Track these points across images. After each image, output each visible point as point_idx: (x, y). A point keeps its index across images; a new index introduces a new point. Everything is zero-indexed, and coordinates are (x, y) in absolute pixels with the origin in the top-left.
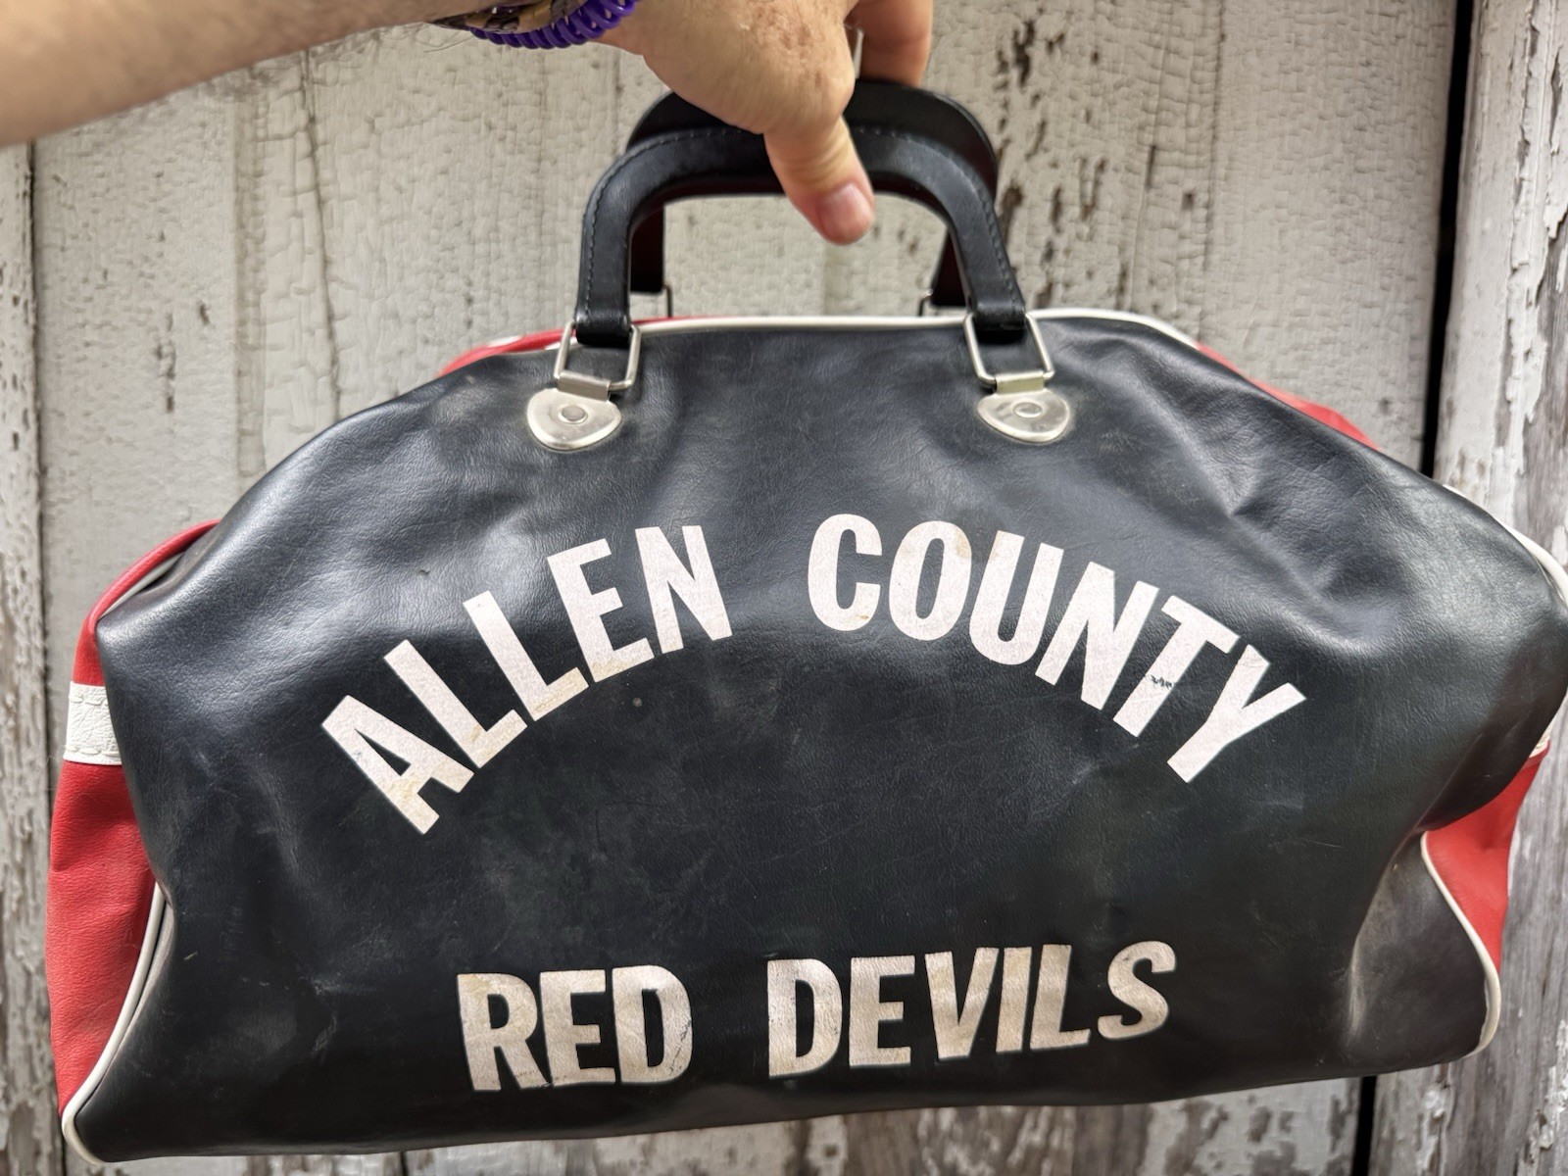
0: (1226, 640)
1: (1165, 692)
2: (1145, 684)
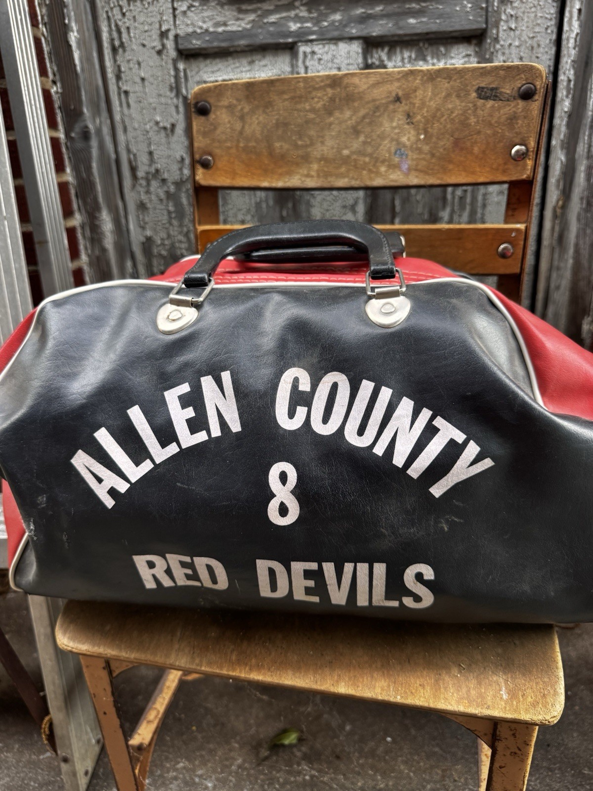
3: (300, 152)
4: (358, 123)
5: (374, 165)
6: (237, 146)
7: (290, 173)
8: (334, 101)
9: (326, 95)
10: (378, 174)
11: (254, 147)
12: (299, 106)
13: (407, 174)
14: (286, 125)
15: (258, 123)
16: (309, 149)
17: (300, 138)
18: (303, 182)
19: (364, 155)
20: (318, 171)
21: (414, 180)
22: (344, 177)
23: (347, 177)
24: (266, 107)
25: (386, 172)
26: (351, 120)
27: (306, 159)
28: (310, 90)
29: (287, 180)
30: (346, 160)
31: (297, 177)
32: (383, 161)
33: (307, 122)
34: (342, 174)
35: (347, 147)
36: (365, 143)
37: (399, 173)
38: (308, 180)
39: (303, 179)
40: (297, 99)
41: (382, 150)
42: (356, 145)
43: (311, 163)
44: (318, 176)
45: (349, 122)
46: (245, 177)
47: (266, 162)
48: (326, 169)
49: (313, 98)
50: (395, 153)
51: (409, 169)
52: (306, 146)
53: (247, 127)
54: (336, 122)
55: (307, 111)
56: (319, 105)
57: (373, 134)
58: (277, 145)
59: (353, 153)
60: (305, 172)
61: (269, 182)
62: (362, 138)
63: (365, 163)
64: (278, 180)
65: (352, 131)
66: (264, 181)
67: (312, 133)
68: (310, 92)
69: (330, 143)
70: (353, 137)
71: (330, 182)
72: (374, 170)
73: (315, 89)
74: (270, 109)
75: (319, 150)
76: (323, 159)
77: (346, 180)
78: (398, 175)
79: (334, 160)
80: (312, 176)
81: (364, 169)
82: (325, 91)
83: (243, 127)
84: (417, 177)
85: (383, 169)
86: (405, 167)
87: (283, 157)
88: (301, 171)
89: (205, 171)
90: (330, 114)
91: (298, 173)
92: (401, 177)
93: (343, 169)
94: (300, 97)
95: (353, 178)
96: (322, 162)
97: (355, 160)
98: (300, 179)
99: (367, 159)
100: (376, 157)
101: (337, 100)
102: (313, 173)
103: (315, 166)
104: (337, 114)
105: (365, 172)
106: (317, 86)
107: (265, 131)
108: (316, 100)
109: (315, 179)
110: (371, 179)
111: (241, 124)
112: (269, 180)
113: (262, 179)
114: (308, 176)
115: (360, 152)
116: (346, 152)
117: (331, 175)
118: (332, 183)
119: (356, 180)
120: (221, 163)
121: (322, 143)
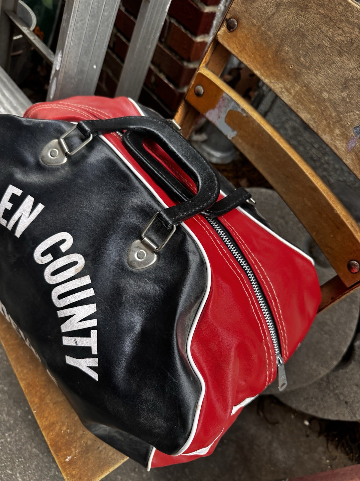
0: (95, 351)
1: (75, 345)
2: (73, 339)
3: (297, 68)
4: (353, 79)
5: (334, 123)
6: (259, 28)
7: (278, 78)
8: (353, 44)
9: (351, 33)
10: (331, 131)
11: (270, 38)
12: (324, 27)
13: (348, 151)
14: (304, 36)
15: (286, 19)
16: (304, 70)
17: (305, 56)
18: (282, 92)
19: (335, 109)
20: (297, 92)
21: (348, 160)
22: (309, 113)
23: (312, 115)
24: (301, 9)
25: (337, 135)
26: (350, 71)
27: (296, 76)
28: (344, 19)
29: (273, 81)
30: (320, 101)
31: (281, 85)
32: (342, 126)
33: (320, 46)
34: (310, 109)
35: (329, 92)
36: (343, 99)
37: (344, 145)
38: (286, 93)
39: (283, 90)
40: (328, 20)
41: (350, 116)
42: (336, 96)
43: (297, 82)
44: (294, 97)
45: (348, 72)
46: (249, 56)
47: (270, 56)
48: (303, 96)
49: (339, 28)
50: (355, 128)
51: (353, 149)
52: (304, 67)
53: (276, 16)
54: (339, 64)
55: (327, 36)
56: (339, 39)
57: (355, 98)
58: (286, 48)
59: (330, 100)
60: (288, 87)
61: (261, 73)
62: (344, 94)
63: (331, 115)
64: (267, 76)
65: (343, 81)
66: (258, 70)
67: (316, 59)
68: (341, 21)
69: (321, 78)
70: (341, 87)
71: (298, 108)
72: (332, 127)
73: (347, 21)
74: (303, 13)
75: (310, 78)
76: (307, 87)
77: (309, 116)
78: (343, 146)
79: (313, 94)
80: (290, 93)
81: (326, 120)
82: (353, 29)
83: (274, 14)
84: (352, 159)
85: (337, 131)
86: (352, 144)
87: (283, 61)
88: (287, 83)
89: (227, 31)
90: (341, 53)
91: (284, 82)
92: (343, 149)
93: (312, 107)
94: (331, 20)
95: (314, 119)
96: (305, 88)
97: (326, 107)
98: (282, 89)
99: (334, 114)
100: (341, 118)
101: (355, 45)
102: (292, 91)
103: (298, 88)
104: (345, 58)
105: (325, 122)
106: (351, 19)
107: (286, 30)
108: (341, 31)
109: (291, 96)
110: (324, 131)
111: (274, 10)
112: (263, 71)
113: (259, 67)
114: (288, 90)
115: (335, 103)
116: (325, 95)
117: (302, 104)
118: (299, 110)
119: (315, 122)
120: (240, 33)
121: (317, 73)
